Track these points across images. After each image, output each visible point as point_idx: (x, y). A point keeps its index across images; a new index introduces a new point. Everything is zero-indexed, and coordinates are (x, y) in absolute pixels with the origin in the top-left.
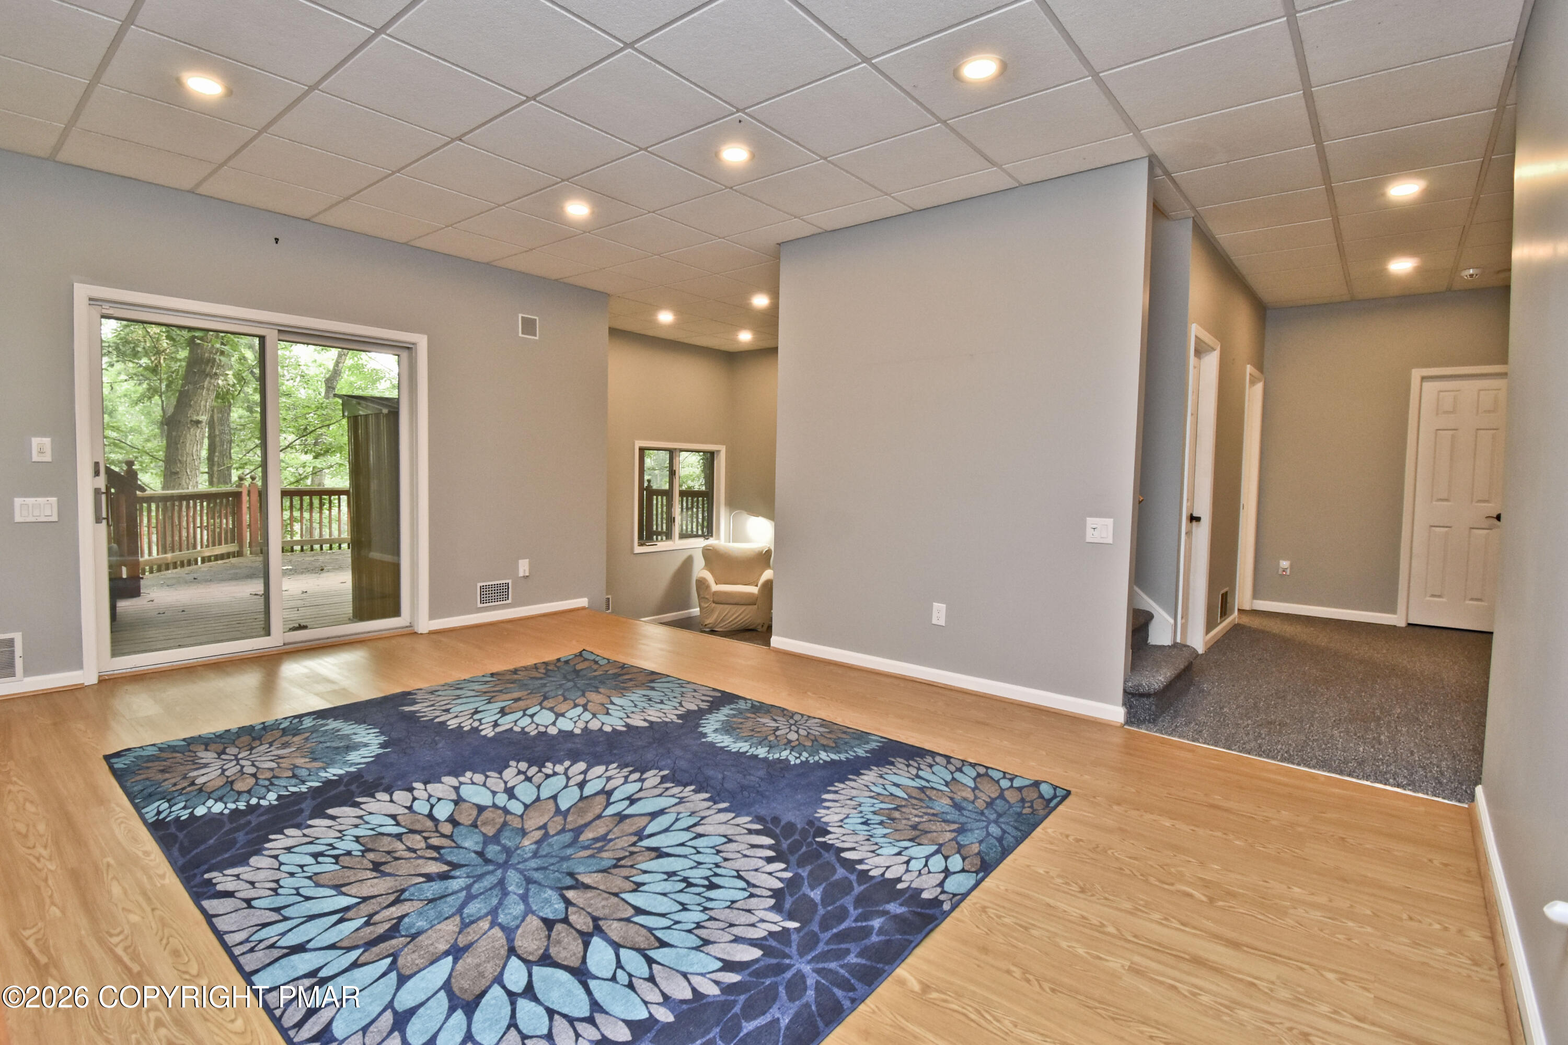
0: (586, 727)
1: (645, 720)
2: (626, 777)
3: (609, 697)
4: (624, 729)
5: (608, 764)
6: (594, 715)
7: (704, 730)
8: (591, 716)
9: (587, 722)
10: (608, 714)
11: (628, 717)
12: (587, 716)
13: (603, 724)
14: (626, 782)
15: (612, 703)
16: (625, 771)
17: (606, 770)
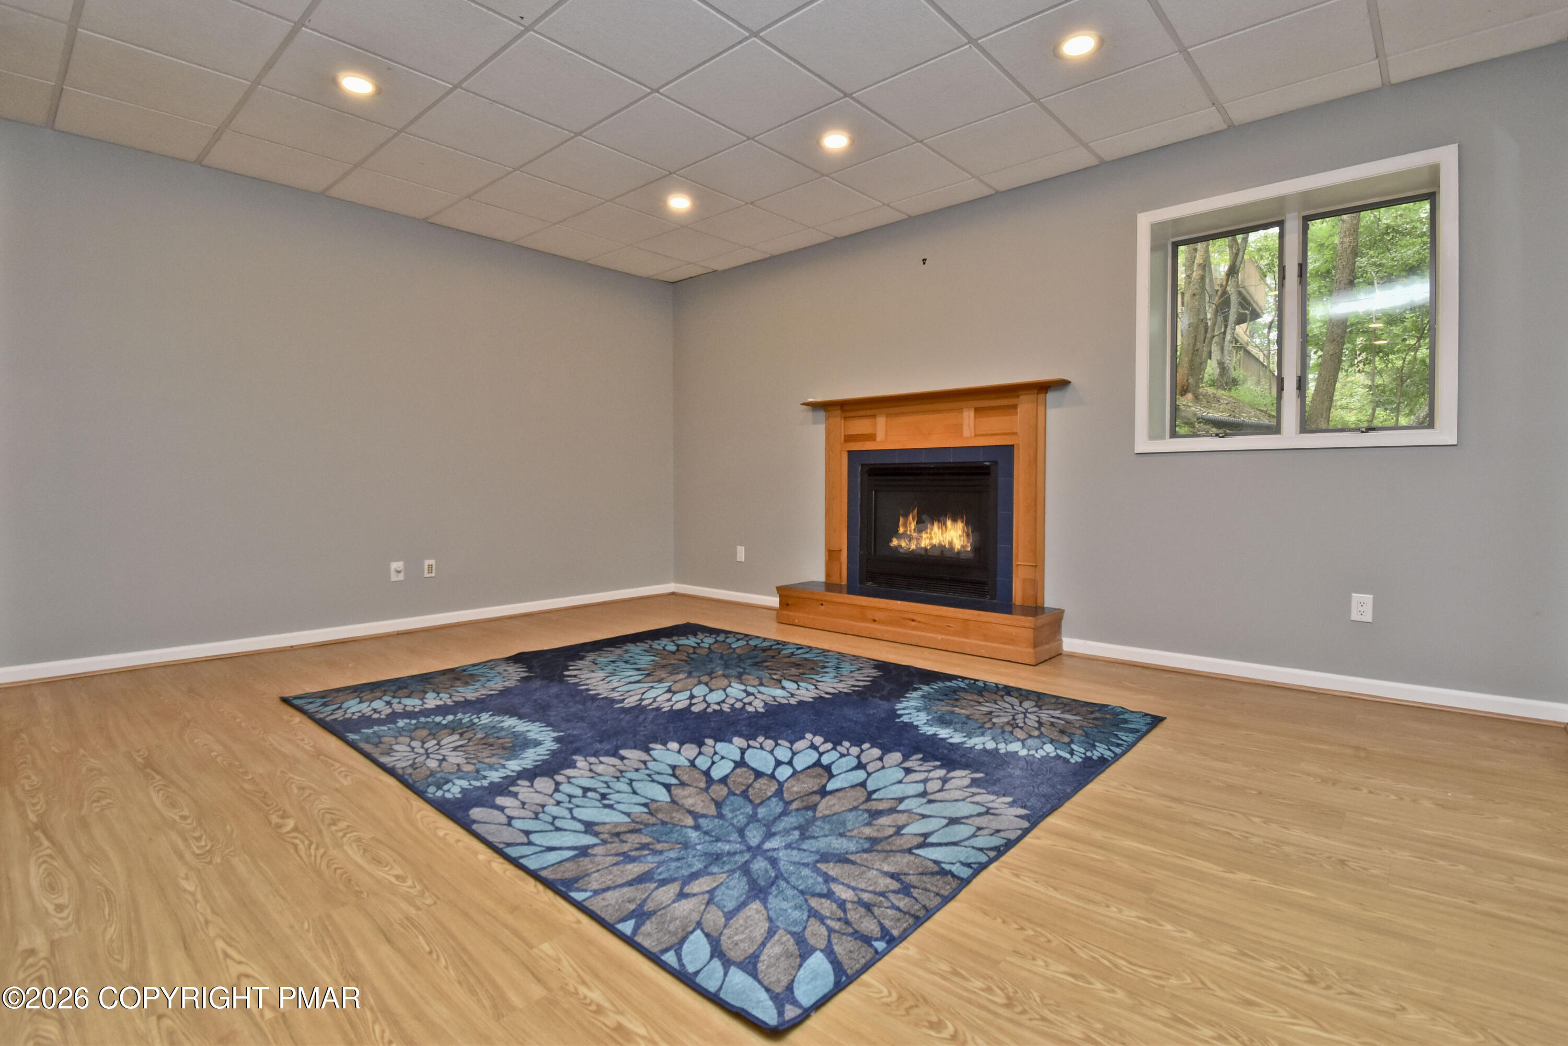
0: (700, 747)
1: (622, 758)
2: (655, 701)
3: (673, 802)
4: (652, 746)
5: (671, 710)
6: (692, 763)
7: (555, 746)
8: (697, 762)
9: (700, 753)
10: (674, 768)
11: (645, 763)
12: (703, 763)
13: (679, 752)
14: (655, 698)
15: (668, 787)
16: (655, 705)
17: (672, 706)
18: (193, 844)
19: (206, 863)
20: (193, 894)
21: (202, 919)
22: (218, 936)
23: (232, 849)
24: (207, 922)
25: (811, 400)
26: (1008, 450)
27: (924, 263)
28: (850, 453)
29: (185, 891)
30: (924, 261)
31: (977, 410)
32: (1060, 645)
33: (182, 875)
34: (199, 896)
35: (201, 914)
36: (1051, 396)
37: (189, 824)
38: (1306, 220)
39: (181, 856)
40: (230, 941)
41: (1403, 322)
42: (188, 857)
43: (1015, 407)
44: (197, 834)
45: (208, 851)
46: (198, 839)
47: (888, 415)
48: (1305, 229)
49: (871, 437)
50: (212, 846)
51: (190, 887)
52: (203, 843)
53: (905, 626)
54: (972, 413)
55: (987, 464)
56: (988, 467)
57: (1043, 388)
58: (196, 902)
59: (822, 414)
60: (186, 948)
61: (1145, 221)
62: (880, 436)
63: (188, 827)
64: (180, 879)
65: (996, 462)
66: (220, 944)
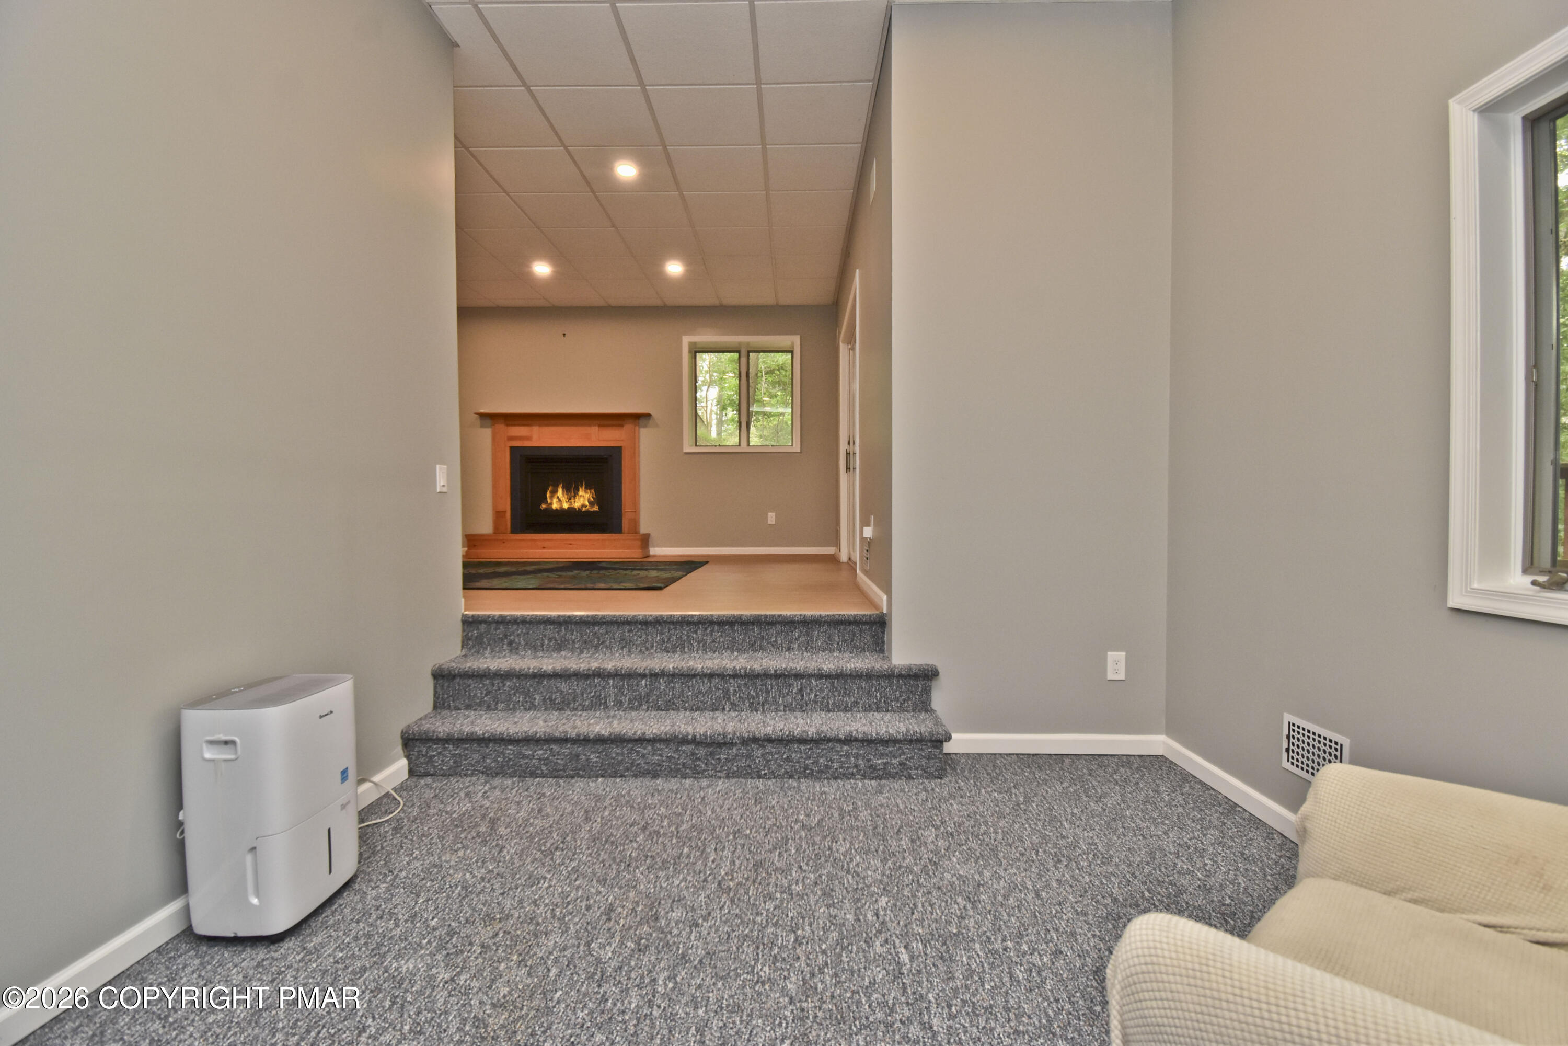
25: (482, 411)
26: (619, 449)
28: (511, 448)
30: (564, 335)
31: (599, 426)
32: (649, 551)
36: (642, 421)
38: (749, 352)
41: (776, 397)
43: (622, 426)
47: (540, 425)
48: (748, 356)
49: (529, 438)
54: (597, 428)
55: (606, 457)
56: (606, 459)
57: (639, 417)
59: (489, 422)
61: (686, 340)
62: (535, 437)
65: (612, 455)
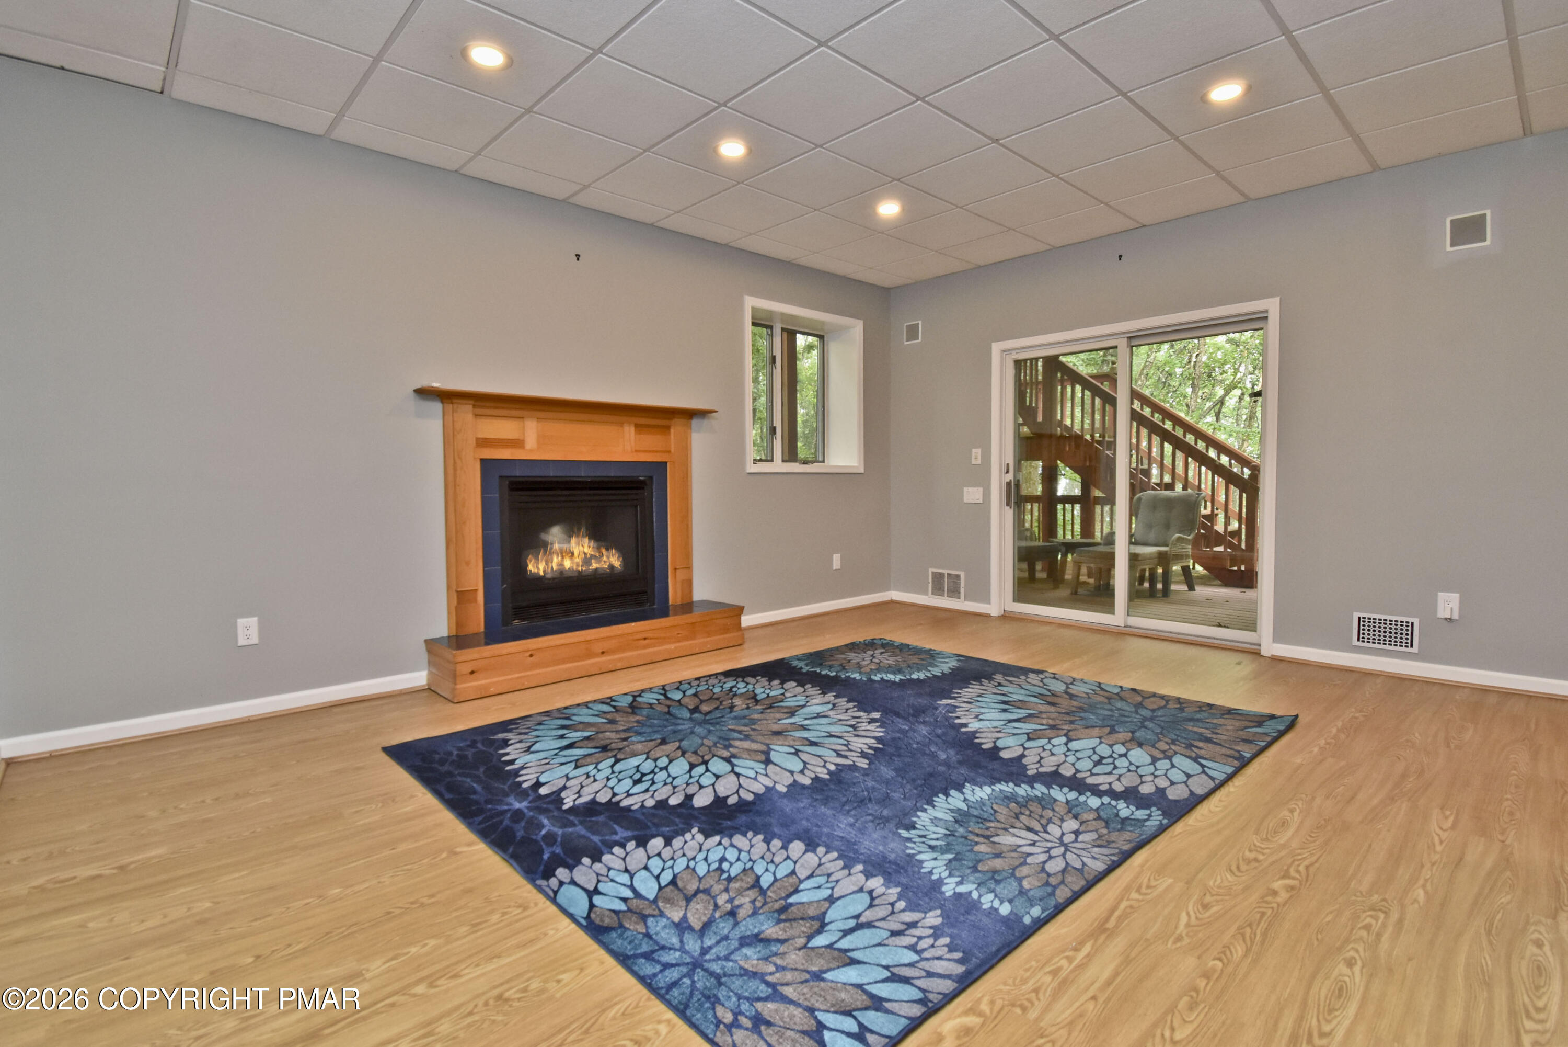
18: (1376, 927)
19: (1387, 903)
20: (1424, 886)
21: (1435, 868)
22: (1435, 852)
23: (1354, 898)
24: (1433, 864)
26: (662, 468)
27: (578, 259)
28: (484, 462)
29: (1426, 892)
30: (578, 256)
31: (637, 426)
33: (1416, 906)
34: (1421, 882)
35: (1432, 871)
37: (1357, 951)
39: (1400, 921)
40: (1432, 846)
42: (1395, 916)
43: (668, 428)
44: (1364, 933)
45: (1374, 910)
46: (1367, 928)
47: (539, 419)
49: (518, 443)
50: (1364, 912)
51: (1420, 894)
52: (1369, 920)
53: (637, 648)
54: (633, 429)
55: (642, 478)
56: (643, 482)
57: (690, 414)
58: (1426, 880)
59: (437, 406)
60: (1461, 859)
62: (530, 443)
63: (1361, 949)
64: (1421, 904)
65: (651, 478)
66: (1439, 848)
